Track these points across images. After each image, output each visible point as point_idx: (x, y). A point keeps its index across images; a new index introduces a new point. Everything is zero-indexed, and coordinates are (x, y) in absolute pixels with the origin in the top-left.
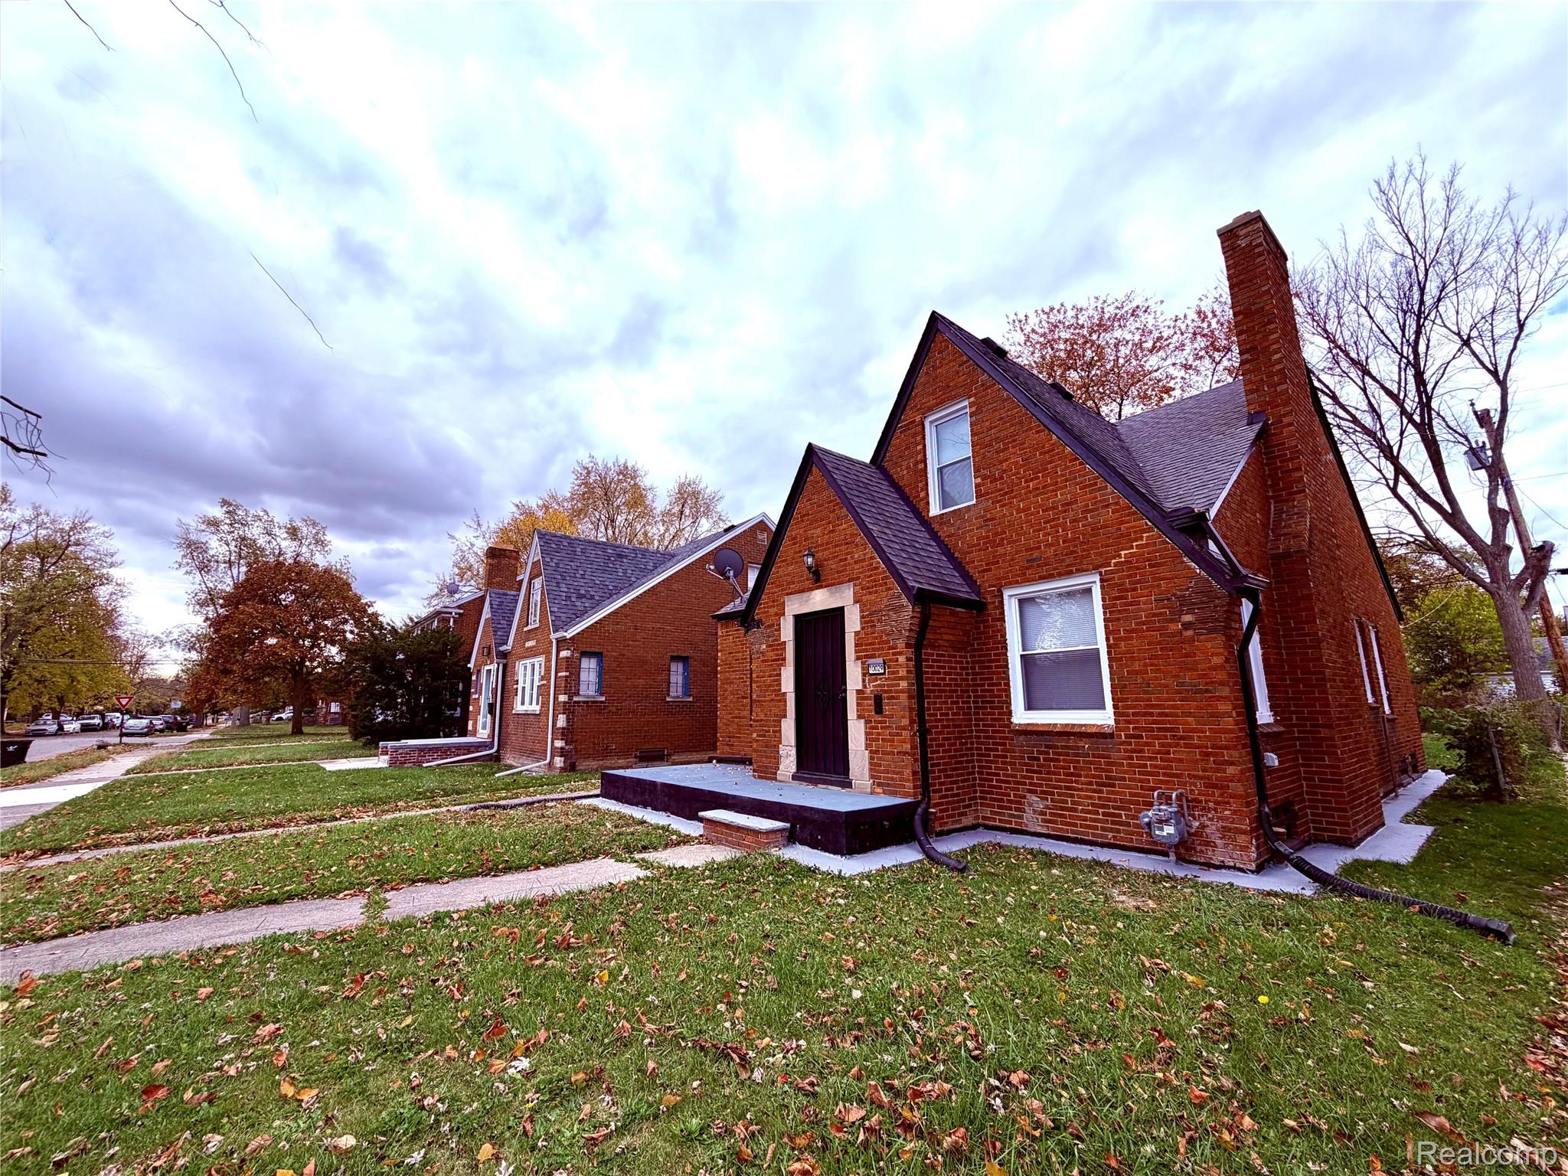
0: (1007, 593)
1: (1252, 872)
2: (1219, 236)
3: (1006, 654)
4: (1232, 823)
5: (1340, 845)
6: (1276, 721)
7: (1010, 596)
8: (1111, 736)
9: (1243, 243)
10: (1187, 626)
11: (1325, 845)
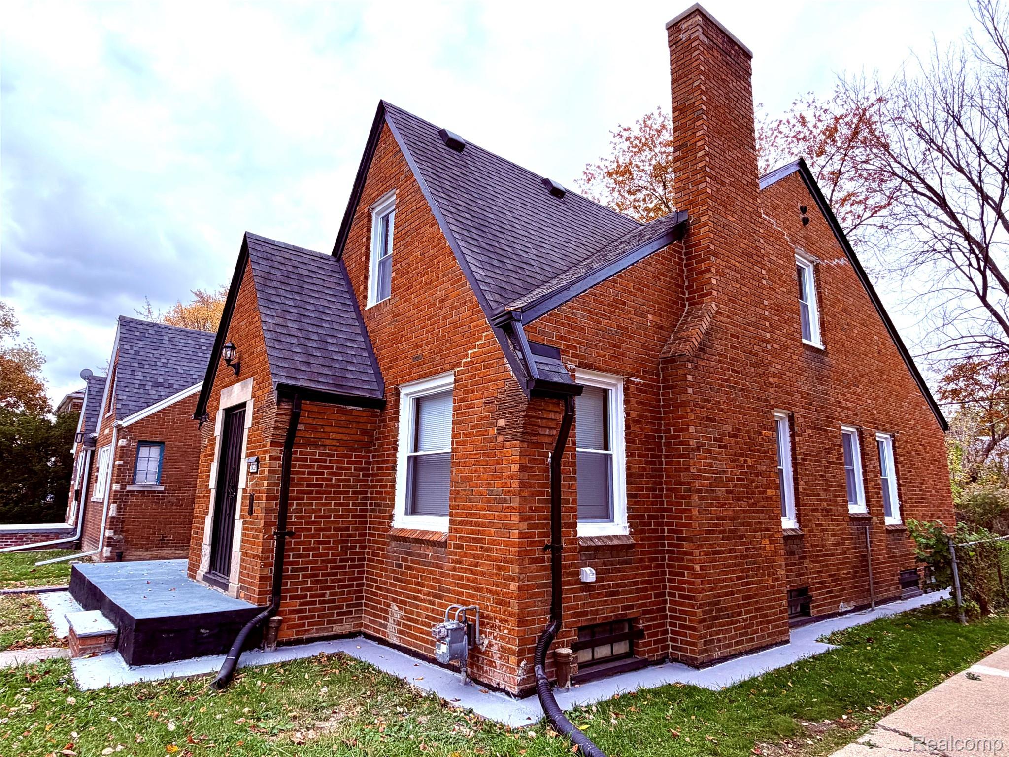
0: (403, 392)
1: (515, 696)
2: (668, 29)
3: (394, 456)
4: (508, 643)
5: (689, 666)
6: (631, 533)
7: (407, 395)
8: (444, 544)
9: (684, 37)
10: (501, 430)
11: (678, 665)
